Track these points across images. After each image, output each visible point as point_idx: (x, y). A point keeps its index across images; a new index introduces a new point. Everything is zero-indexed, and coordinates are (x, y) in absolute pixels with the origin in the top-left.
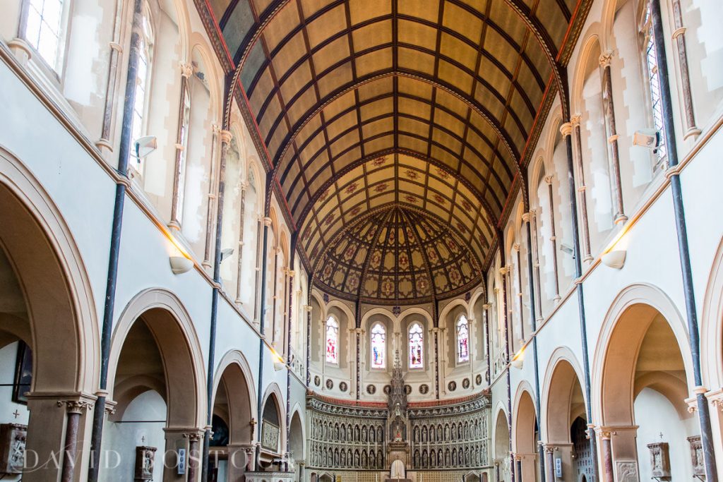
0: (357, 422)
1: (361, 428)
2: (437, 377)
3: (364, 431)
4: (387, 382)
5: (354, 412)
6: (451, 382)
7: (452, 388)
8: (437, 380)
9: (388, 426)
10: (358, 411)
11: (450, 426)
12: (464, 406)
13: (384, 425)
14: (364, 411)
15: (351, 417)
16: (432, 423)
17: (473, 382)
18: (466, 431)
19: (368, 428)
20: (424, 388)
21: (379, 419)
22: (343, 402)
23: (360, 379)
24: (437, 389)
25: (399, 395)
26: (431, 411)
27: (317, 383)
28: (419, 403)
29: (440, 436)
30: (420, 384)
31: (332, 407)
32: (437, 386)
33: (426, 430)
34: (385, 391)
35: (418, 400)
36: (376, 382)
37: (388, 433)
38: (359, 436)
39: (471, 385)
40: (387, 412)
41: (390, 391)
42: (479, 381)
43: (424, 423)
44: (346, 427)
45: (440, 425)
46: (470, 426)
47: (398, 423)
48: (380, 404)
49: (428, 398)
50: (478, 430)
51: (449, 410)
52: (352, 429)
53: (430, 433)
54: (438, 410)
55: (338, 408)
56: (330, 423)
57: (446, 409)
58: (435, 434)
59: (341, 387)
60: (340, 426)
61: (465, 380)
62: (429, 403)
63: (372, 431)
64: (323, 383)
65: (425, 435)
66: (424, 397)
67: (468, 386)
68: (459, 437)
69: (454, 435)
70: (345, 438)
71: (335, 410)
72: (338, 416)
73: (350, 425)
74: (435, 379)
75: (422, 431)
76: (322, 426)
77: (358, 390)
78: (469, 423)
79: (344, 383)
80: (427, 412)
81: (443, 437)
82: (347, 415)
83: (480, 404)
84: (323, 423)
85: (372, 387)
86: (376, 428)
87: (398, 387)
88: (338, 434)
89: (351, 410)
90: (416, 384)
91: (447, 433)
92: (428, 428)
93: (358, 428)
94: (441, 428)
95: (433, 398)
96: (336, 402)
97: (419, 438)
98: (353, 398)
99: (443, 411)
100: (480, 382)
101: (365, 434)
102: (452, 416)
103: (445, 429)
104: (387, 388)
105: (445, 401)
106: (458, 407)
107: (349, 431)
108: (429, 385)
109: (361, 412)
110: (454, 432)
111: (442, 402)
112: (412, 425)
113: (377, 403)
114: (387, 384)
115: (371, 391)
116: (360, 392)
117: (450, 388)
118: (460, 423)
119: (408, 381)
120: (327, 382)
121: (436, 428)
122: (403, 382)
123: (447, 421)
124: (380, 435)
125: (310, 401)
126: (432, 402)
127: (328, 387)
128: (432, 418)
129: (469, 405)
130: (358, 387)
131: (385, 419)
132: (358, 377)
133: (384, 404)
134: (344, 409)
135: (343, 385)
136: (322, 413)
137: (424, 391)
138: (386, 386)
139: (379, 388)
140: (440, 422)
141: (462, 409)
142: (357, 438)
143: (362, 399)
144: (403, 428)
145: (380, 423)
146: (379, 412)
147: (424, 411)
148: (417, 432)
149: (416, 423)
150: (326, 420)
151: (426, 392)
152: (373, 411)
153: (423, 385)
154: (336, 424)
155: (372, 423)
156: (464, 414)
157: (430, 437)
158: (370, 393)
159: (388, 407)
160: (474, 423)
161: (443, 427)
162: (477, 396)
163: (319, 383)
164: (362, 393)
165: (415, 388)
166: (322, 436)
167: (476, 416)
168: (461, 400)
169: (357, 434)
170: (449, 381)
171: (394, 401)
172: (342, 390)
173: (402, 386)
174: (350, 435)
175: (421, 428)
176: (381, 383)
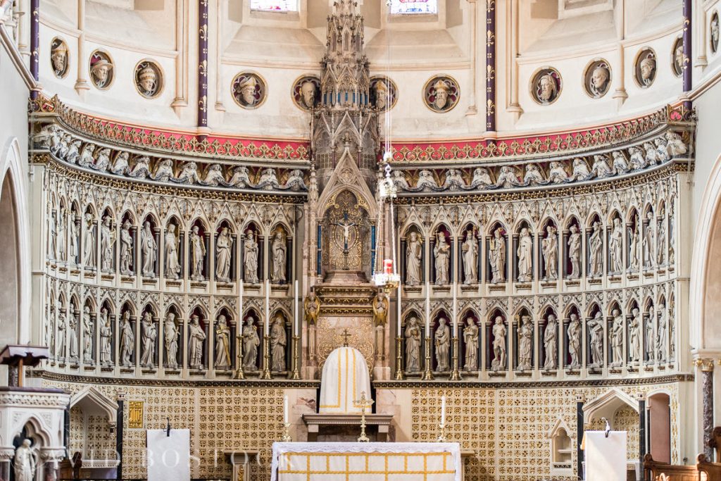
0: (200, 210)
1: (212, 229)
2: (492, 50)
3: (223, 242)
4: (309, 64)
5: (191, 172)
6: (543, 73)
7: (546, 94)
8: (492, 62)
9: (311, 222)
10: (203, 168)
11: (536, 229)
12: (590, 161)
13: (296, 222)
14: (225, 169)
15: (180, 191)
16: (469, 215)
17: (622, 74)
18: (593, 249)
19: (239, 231)
20: (441, 88)
21: (278, 198)
22: (151, 135)
23: (211, 51)
24: (492, 96)
25: (352, 114)
26: (468, 172)
27: (60, 68)
28: (424, 145)
29: (496, 264)
30: (428, 76)
31: (114, 155)
32: (492, 84)
33: (448, 241)
34: (298, 97)
35: (421, 135)
36: (267, 65)
37: (308, 250)
38: (206, 259)
39: (614, 85)
40: (306, 174)
41: (317, 96)
42: (646, 72)
43: (441, 215)
44: (162, 225)
45: (498, 225)
46: (610, 230)
47: (346, 216)
48: (282, 144)
49: (457, 124)
50: (638, 246)
51: (532, 173)
52: (179, 235)
53: (462, 253)
54: (494, 171)
55: (133, 159)
56: (106, 213)
57: (523, 168)
58: (478, 256)
59: (140, 78)
60: (138, 222)
61: (594, 65)
62: (461, 144)
63: (251, 243)
64: (79, 67)
65: (441, 261)
66: (442, 124)
67: (603, 89)
68: (569, 270)
69: (550, 261)
70: (155, 265)
71: (121, 164)
72: (133, 185)
73: (173, 220)
74: (482, 56)
75: (434, 243)
76: (77, 222)
77: (202, 92)
78: (606, 221)
79: (153, 65)
80: (453, 178)
81: (511, 269)
82: (165, 182)
83: (652, 155)
84: (81, 214)
85: (251, 83)
86: (266, 233)
87: (345, 82)
88: (133, 253)
89: (177, 165)
90: (414, 74)
91: (524, 253)
92: (456, 234)
93: (202, 232)
94: (503, 235)
95: (475, 128)
96: (127, 133)
97: (422, 267)
98: (185, 122)
99: (511, 176)
100: (651, 77)
101: (225, 255)
102: (544, 194)
103: (517, 240)
104: (308, 89)
105: (520, 140)
106: (568, 164)
107: (171, 240)
108: (462, 78)
109: (214, 174)
110: (549, 250)
111: (508, 141)
112: (398, 223)
113: (271, 143)
114: (308, 72)
115: (250, 97)
116: (210, 100)
117: (536, 92)
118: (574, 221)
119: (381, 65)
120: (94, 62)
121: (484, 233)
122: (366, 65)
123: (523, 211)
124: (280, 257)
125: (44, 133)
126: (473, 143)
127: (96, 78)
128: (471, 197)
129: (608, 158)
130: (202, 79)
131: (301, 199)
132: (202, 44)
133: (295, 144)
134: (154, 162)
135: (150, 74)
136: (79, 175)
137: (440, 102)
138: (305, 80)
139: (280, 85)
140: (497, 213)
141: (581, 169)
142: (198, 266)
143: (217, 125)
144: (365, 232)
145: (280, 214)
146: (280, 173)
147: (440, 173)
148: (413, 246)
149: (413, 216)
150: (90, 200)
151: (447, 106)
152: (255, 171)
153: (436, 79)
154: (127, 217)
155: (253, 213)
156: (589, 189)
157: (462, 265)
158: (244, 102)
159: (310, 154)
160: (626, 220)
161: (511, 232)
162: (641, 127)
163: (66, 67)
164: (218, 104)
165: (410, 87)
166: (78, 260)
167: (631, 198)
168: (579, 137)
169: (198, 254)
170: (535, 68)
171: (334, 136)
172: (143, 90)
173: (362, 81)
174: (173, 257)
175: (428, 234)
176: (284, 67)
